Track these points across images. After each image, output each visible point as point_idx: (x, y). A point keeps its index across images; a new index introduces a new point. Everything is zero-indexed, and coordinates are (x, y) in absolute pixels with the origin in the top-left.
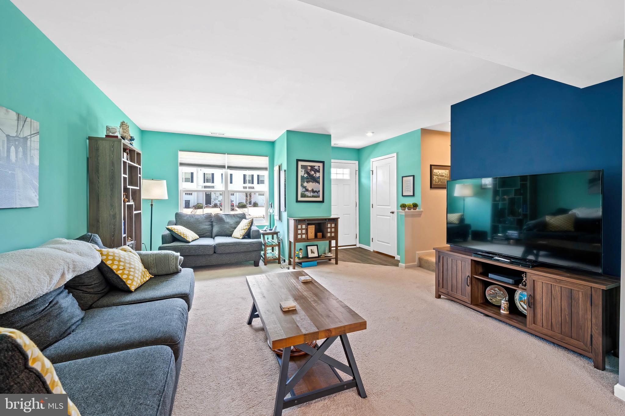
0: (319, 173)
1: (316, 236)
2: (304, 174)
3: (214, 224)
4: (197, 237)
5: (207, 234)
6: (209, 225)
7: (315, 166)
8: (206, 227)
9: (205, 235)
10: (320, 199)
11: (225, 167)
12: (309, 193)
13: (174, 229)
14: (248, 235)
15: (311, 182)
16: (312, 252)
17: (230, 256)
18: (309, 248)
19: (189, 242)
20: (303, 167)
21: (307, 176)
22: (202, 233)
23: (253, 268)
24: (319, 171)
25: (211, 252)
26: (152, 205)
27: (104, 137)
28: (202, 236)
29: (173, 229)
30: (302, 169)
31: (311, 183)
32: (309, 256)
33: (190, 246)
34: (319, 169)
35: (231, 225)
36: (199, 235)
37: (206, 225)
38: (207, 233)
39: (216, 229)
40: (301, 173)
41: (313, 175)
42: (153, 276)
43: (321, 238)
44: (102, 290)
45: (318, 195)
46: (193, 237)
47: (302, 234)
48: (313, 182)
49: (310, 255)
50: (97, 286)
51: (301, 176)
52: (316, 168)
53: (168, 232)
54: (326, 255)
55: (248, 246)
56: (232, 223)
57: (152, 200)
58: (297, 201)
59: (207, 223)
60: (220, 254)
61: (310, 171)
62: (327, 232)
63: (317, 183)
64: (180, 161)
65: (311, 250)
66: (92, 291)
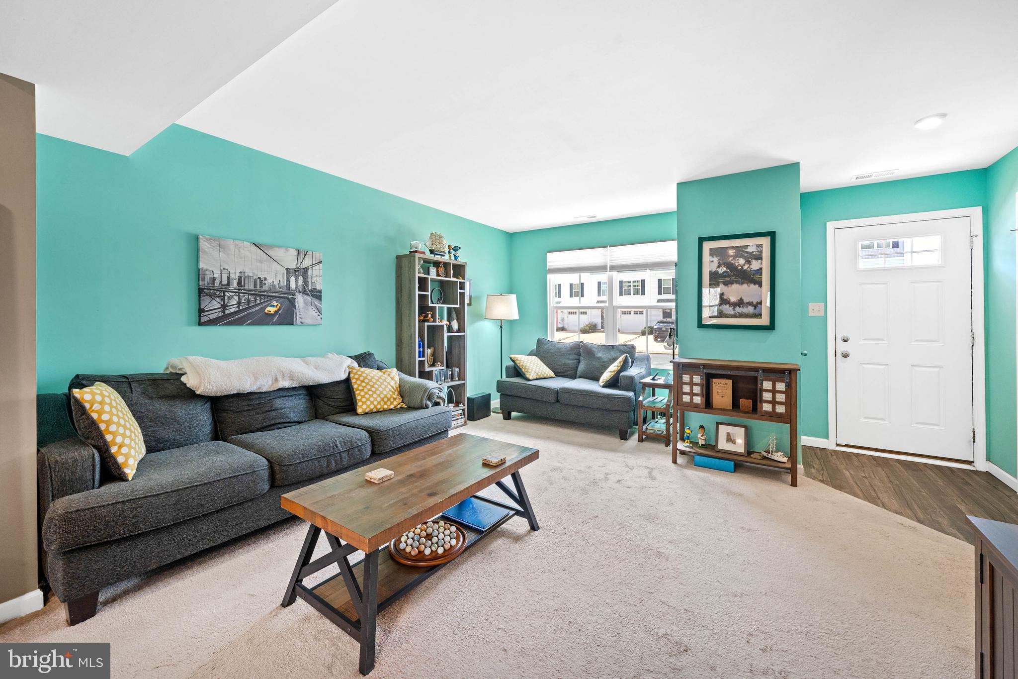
0: (759, 261)
1: (736, 405)
2: (719, 267)
3: (581, 358)
4: (552, 374)
5: (568, 373)
6: (574, 360)
7: (747, 247)
8: (569, 362)
9: (565, 374)
10: (765, 321)
11: (607, 268)
12: (731, 308)
13: (517, 359)
14: (613, 383)
15: (737, 282)
16: (729, 439)
17: (579, 412)
18: (723, 430)
19: (529, 380)
20: (713, 252)
21: (724, 272)
22: (562, 370)
23: (615, 441)
24: (759, 258)
25: (552, 399)
26: (501, 327)
27: (409, 253)
28: (562, 374)
29: (515, 359)
30: (713, 257)
31: (735, 286)
32: (720, 447)
33: (527, 385)
34: (761, 252)
35: (604, 362)
36: (555, 373)
37: (569, 359)
38: (569, 371)
39: (582, 367)
40: (710, 264)
41: (742, 267)
42: (406, 407)
43: (748, 413)
44: (346, 406)
45: (757, 311)
46: (539, 374)
47: (691, 394)
48: (742, 283)
49: (723, 445)
50: (340, 401)
51: (710, 271)
52: (749, 250)
53: (512, 363)
54: (769, 456)
55: (604, 400)
56: (606, 360)
57: (501, 320)
58: (701, 325)
59: (572, 357)
60: (565, 404)
61: (734, 259)
62: (762, 401)
63: (752, 286)
64: (549, 266)
65: (728, 435)
66: (333, 404)
